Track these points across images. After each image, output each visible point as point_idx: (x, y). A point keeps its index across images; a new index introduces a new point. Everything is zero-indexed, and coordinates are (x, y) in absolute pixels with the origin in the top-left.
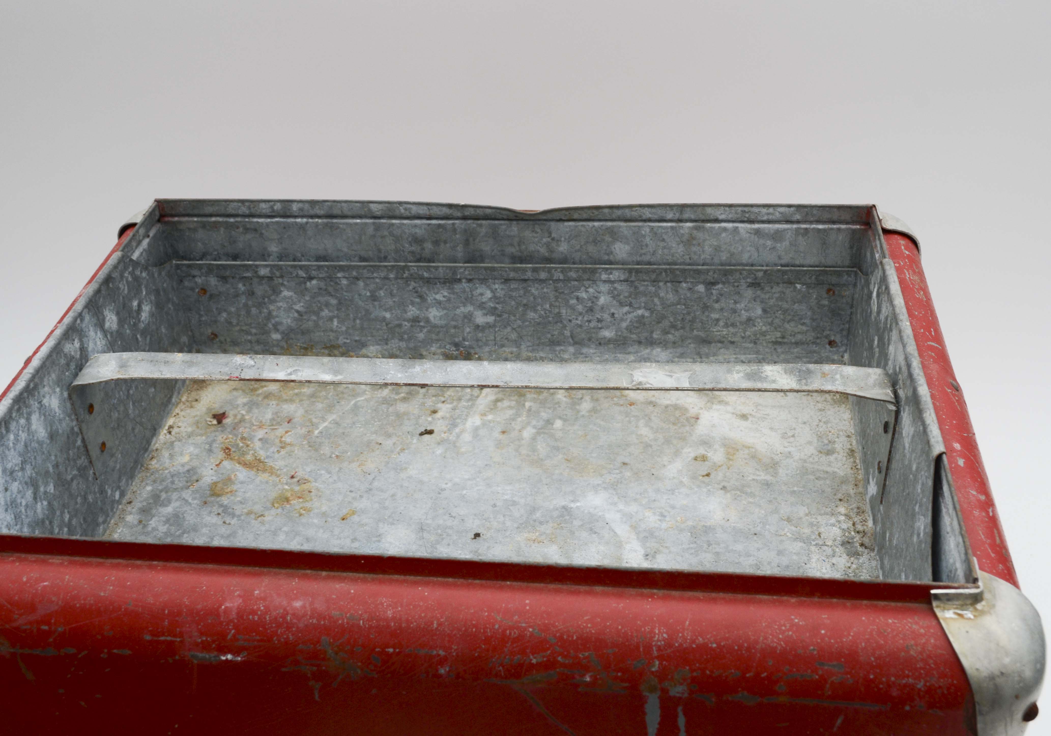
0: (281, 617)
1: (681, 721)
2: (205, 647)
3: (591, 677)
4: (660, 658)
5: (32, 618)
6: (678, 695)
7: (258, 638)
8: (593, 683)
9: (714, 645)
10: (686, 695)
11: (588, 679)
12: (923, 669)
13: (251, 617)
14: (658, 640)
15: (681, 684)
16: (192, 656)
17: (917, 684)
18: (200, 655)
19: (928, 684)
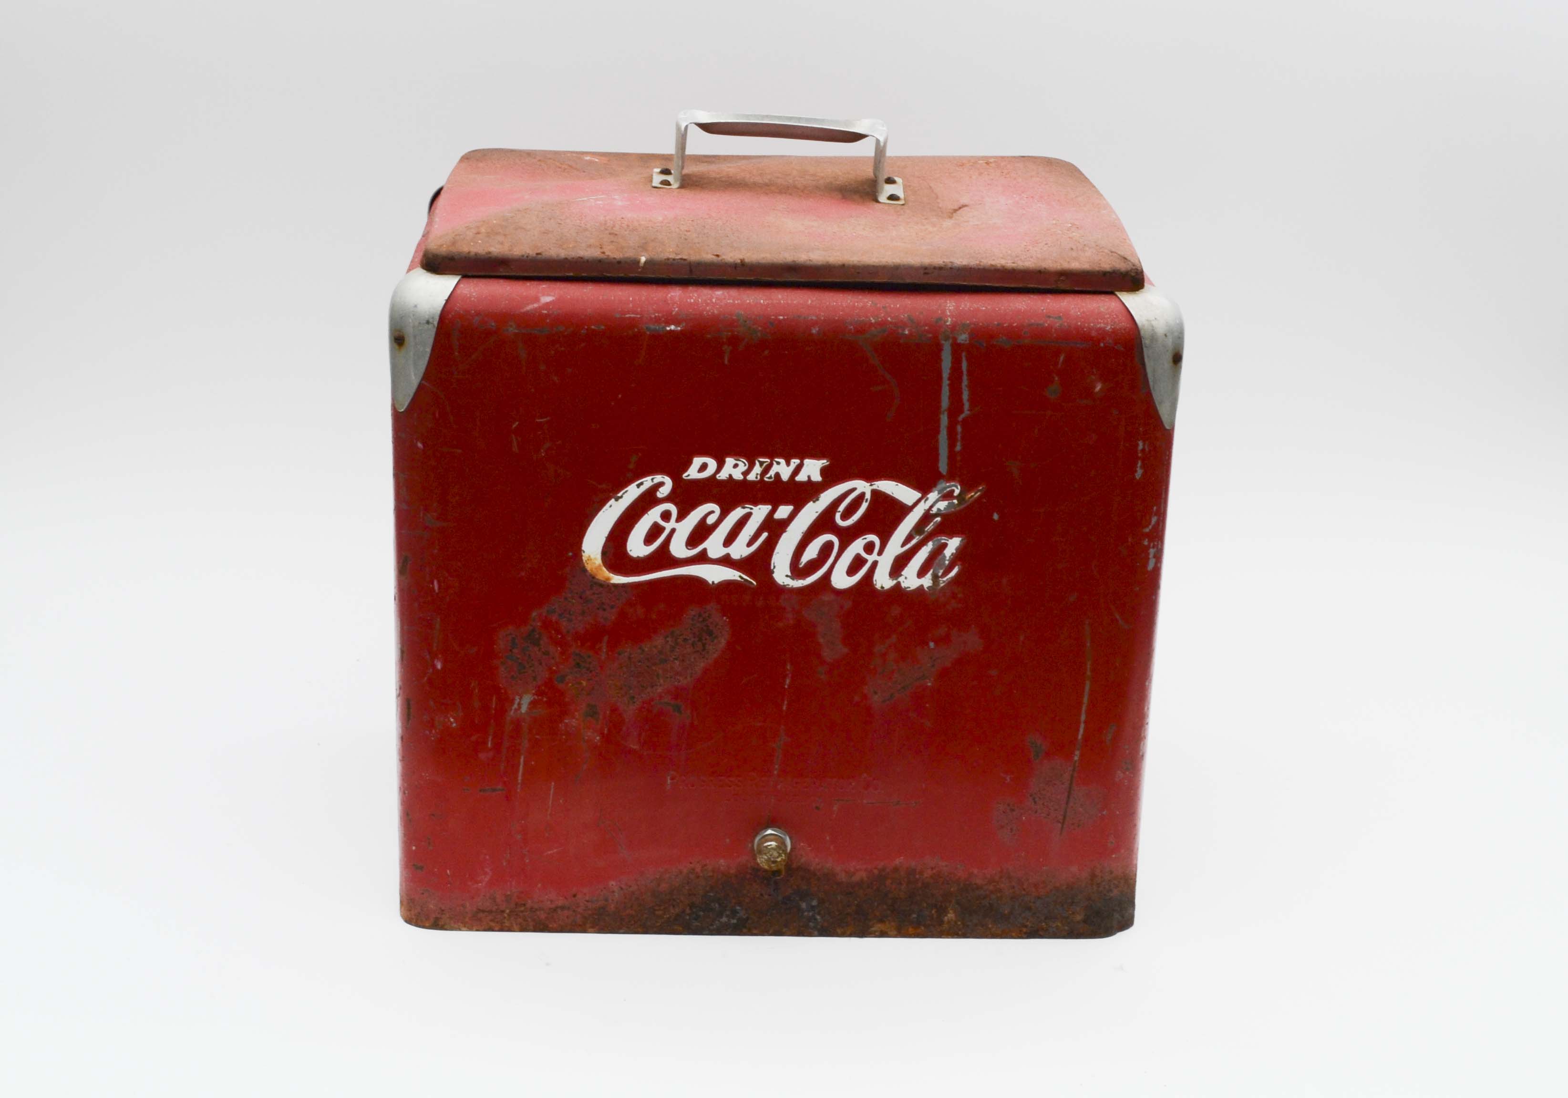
0: (708, 300)
1: (964, 365)
2: (657, 320)
3: (908, 330)
4: (952, 316)
5: (536, 305)
6: (962, 342)
7: (693, 313)
8: (911, 334)
9: (984, 308)
10: (968, 342)
11: (907, 332)
12: (1109, 318)
13: (689, 300)
14: (950, 306)
15: (965, 333)
16: (647, 328)
17: (1106, 327)
18: (652, 327)
19: (1113, 327)
